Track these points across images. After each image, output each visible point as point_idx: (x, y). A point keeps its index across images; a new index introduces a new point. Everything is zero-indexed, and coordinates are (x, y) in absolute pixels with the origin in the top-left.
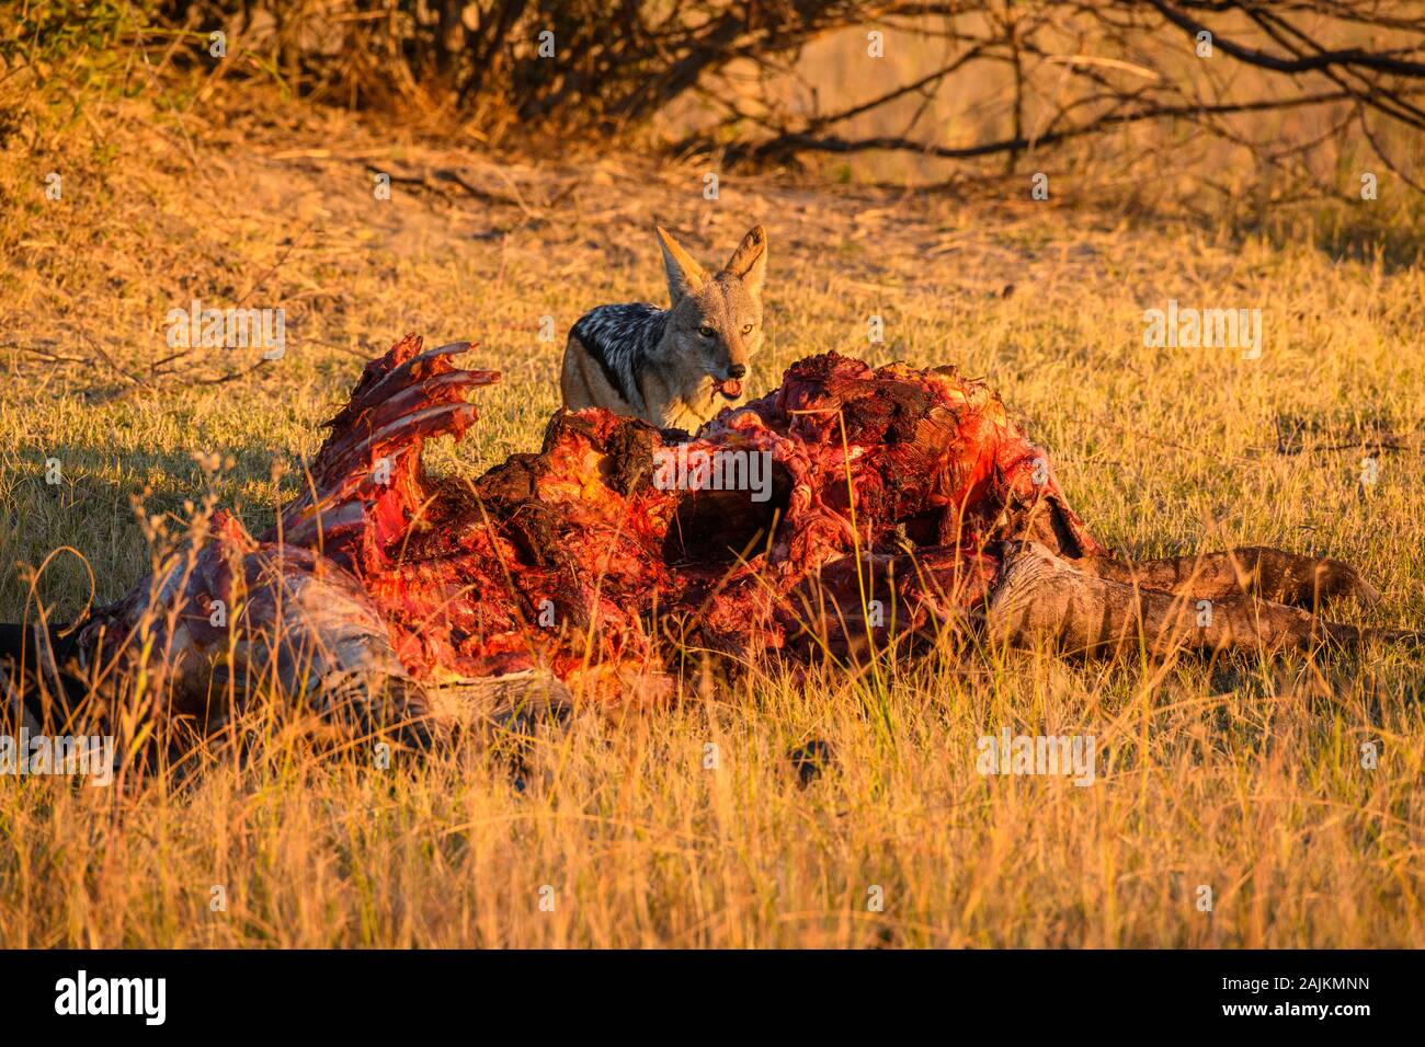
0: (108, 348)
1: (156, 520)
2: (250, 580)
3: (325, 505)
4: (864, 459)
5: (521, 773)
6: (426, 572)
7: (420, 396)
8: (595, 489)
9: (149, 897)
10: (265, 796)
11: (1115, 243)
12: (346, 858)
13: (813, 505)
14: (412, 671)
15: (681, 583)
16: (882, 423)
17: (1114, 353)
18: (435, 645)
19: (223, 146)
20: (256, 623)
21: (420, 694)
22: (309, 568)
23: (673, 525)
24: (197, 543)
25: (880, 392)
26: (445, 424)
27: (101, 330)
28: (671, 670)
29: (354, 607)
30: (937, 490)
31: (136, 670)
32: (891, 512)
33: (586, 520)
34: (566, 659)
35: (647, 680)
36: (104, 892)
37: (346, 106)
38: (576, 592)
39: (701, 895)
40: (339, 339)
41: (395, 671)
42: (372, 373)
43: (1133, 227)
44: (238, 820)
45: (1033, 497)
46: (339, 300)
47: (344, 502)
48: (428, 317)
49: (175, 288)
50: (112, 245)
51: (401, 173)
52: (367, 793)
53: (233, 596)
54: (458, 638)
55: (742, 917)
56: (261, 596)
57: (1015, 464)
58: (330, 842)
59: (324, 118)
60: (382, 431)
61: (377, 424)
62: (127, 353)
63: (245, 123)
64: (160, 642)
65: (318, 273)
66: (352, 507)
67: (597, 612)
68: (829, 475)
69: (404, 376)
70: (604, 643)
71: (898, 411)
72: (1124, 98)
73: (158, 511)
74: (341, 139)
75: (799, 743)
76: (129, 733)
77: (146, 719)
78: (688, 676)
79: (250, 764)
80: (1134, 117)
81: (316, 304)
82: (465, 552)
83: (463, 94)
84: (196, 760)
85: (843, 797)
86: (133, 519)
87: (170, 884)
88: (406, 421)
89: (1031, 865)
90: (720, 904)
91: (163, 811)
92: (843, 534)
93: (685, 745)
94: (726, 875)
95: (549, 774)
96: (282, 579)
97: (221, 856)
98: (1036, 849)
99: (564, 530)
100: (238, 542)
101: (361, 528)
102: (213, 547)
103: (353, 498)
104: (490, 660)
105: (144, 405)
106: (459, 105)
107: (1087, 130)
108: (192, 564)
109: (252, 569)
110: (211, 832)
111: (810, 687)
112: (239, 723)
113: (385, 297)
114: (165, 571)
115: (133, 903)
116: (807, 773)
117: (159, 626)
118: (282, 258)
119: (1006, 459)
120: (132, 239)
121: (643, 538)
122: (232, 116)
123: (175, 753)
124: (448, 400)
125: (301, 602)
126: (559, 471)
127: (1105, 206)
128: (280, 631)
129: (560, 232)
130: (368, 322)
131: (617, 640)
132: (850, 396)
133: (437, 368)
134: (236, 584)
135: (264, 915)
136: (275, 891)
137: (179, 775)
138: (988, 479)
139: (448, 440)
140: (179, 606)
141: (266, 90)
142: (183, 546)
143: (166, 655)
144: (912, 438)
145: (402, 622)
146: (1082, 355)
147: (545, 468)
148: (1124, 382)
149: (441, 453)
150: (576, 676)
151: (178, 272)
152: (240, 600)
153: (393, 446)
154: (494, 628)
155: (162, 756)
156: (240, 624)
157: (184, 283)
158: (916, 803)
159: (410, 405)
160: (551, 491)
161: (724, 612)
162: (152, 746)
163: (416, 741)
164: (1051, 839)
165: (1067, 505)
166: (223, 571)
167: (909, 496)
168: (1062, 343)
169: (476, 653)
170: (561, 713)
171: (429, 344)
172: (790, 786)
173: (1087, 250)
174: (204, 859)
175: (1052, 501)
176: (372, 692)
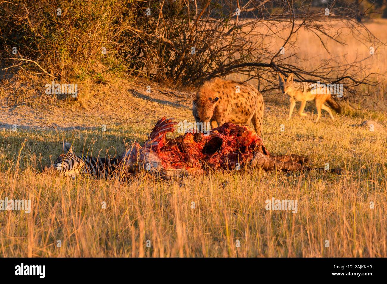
0: (120, 117)
1: (127, 143)
2: (140, 153)
3: (152, 142)
4: (234, 138)
5: (181, 184)
6: (166, 152)
7: (167, 126)
8: (192, 141)
9: (123, 200)
10: (141, 186)
11: (273, 107)
12: (153, 196)
13: (226, 145)
14: (164, 168)
15: (205, 156)
16: (237, 133)
17: (273, 124)
18: (168, 164)
19: (138, 87)
20: (141, 159)
21: (166, 171)
22: (150, 151)
23: (204, 147)
24: (133, 147)
25: (237, 128)
26: (170, 130)
27: (119, 114)
28: (204, 170)
29: (156, 158)
30: (245, 144)
31: (123, 166)
32: (237, 147)
33: (191, 146)
34: (188, 167)
35: (200, 171)
36: (116, 199)
37: (157, 82)
38: (189, 156)
39: (207, 204)
40: (154, 117)
41: (162, 167)
42: (159, 122)
43: (276, 105)
44: (138, 190)
45: (259, 145)
46: (155, 111)
47: (155, 142)
48: (168, 114)
49: (130, 108)
50: (121, 101)
51: (165, 92)
52: (157, 186)
53: (138, 155)
54: (171, 163)
55: (214, 208)
56: (142, 155)
57: (257, 140)
58: (151, 193)
59: (153, 83)
60: (160, 131)
61: (160, 130)
62: (122, 118)
63: (141, 84)
64: (127, 162)
65: (152, 107)
66: (156, 142)
67: (192, 160)
68: (228, 140)
69: (164, 123)
70: (194, 165)
71: (239, 131)
72: (275, 85)
73: (127, 142)
74: (156, 87)
75: (223, 181)
76: (121, 175)
77: (124, 173)
78: (206, 171)
79: (139, 181)
80: (276, 88)
81: (151, 111)
82: (172, 150)
83: (174, 81)
84: (131, 180)
85: (229, 190)
86: (123, 143)
87: (127, 199)
88: (164, 129)
89: (258, 202)
90: (210, 206)
91: (126, 187)
92: (230, 149)
93: (206, 181)
94: (212, 201)
95: (184, 185)
96: (145, 153)
97: (135, 195)
98: (259, 199)
99: (187, 147)
100: (139, 147)
101: (157, 146)
102: (135, 148)
103: (156, 141)
104: (176, 167)
105: (125, 126)
106: (174, 82)
107: (269, 90)
108: (132, 150)
109: (141, 151)
110: (133, 191)
111: (225, 173)
112: (138, 175)
113: (162, 111)
114: (128, 151)
115: (121, 201)
116: (224, 186)
117: (127, 159)
118: (146, 104)
119: (256, 139)
120: (124, 101)
121: (199, 149)
122: (140, 83)
123: (128, 179)
124: (171, 126)
125: (148, 157)
126: (187, 138)
127: (272, 101)
128: (145, 161)
129: (188, 102)
130: (159, 114)
131: (195, 164)
132: (232, 128)
133: (169, 121)
134: (138, 154)
135: (141, 204)
136: (142, 200)
137: (129, 182)
138: (253, 142)
139: (171, 133)
140: (130, 157)
141: (145, 79)
142: (131, 147)
143: (127, 164)
144: (241, 135)
145: (163, 161)
146: (268, 124)
147: (185, 138)
148: (274, 128)
149: (169, 135)
150: (189, 169)
151: (131, 106)
152: (139, 156)
153: (162, 133)
154: (177, 162)
155: (126, 179)
156: (139, 160)
157: (131, 107)
158: (241, 191)
159: (165, 127)
160: (185, 141)
161: (211, 160)
162: (125, 178)
163: (164, 178)
164: (261, 198)
165: (265, 147)
166: (136, 151)
167: (240, 144)
168: (265, 122)
169: (174, 165)
170: (187, 175)
171: (168, 118)
172: (221, 188)
173: (269, 108)
174: (132, 195)
175: (262, 146)
176: (158, 171)
